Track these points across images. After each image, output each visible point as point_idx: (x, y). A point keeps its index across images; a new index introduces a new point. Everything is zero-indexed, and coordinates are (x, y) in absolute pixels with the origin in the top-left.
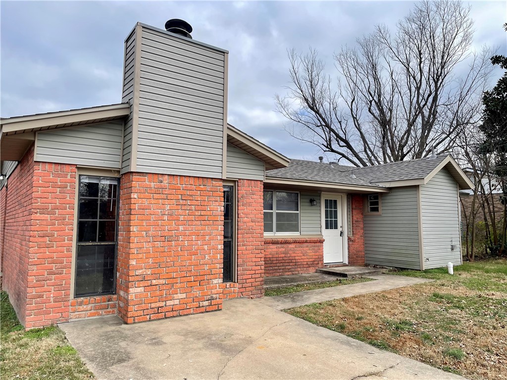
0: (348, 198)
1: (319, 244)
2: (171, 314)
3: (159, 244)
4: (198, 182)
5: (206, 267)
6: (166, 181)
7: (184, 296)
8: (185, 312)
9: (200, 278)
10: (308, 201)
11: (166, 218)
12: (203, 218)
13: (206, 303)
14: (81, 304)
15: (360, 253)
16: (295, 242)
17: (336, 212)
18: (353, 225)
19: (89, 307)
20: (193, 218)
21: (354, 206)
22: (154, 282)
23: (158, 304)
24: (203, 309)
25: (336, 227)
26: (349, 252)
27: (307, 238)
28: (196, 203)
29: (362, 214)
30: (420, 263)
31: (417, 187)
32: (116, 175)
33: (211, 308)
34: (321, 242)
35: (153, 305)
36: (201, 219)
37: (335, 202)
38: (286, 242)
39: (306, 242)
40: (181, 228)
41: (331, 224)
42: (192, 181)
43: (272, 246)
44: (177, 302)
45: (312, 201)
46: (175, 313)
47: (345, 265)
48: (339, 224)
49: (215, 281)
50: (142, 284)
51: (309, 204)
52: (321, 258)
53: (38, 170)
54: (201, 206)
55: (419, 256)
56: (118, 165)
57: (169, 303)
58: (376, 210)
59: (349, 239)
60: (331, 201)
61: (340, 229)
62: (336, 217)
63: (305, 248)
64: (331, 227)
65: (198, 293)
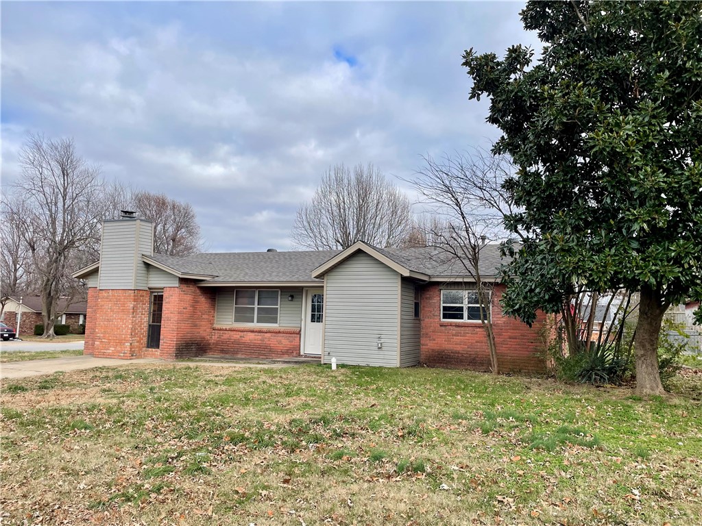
7: (114, 349)
10: (288, 296)
12: (123, 310)
20: (120, 310)
22: (103, 340)
23: (104, 351)
28: (121, 303)
35: (102, 351)
41: (318, 318)
42: (121, 292)
45: (292, 296)
50: (99, 340)
51: (288, 300)
54: (123, 305)
57: (108, 351)
60: (320, 296)
63: (280, 338)
64: (318, 321)
65: (119, 349)
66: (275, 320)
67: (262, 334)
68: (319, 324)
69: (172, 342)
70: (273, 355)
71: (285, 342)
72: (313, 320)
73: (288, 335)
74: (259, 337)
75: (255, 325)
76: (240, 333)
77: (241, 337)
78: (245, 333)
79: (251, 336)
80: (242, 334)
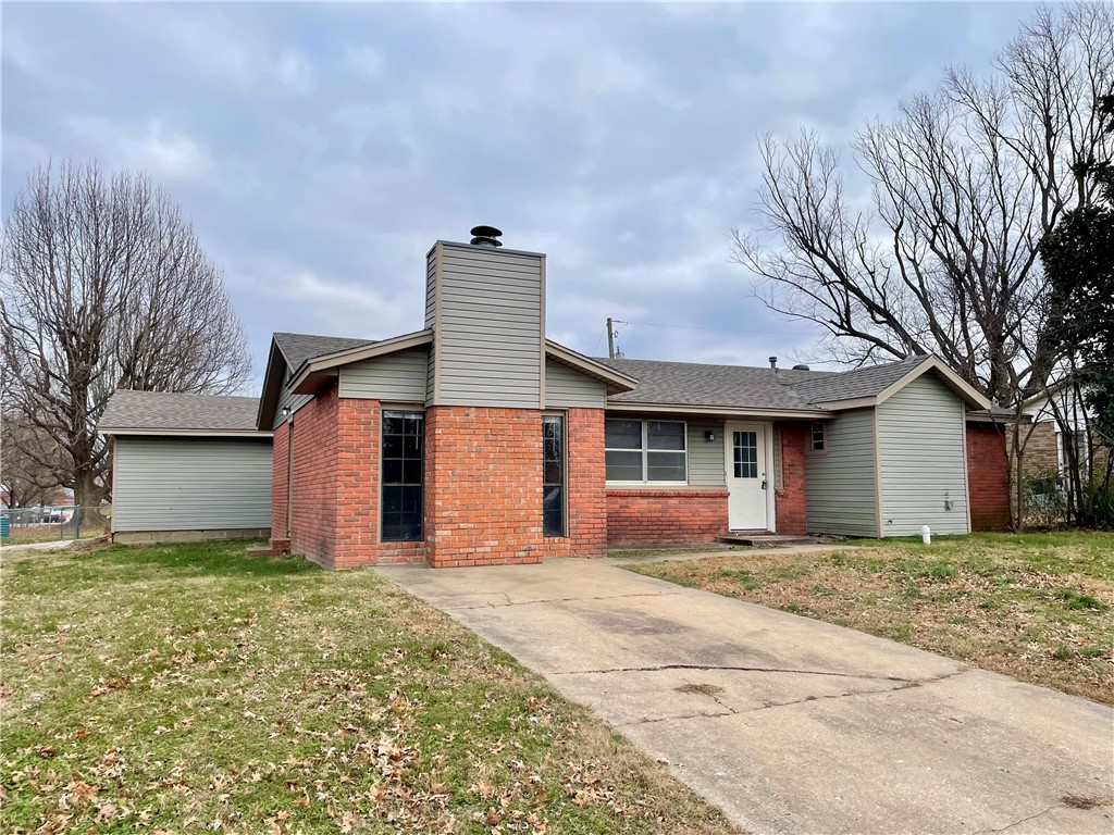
0: (775, 429)
1: (722, 500)
2: (481, 562)
3: (466, 484)
4: (510, 414)
5: (523, 513)
6: (473, 414)
7: (496, 543)
8: (498, 561)
9: (515, 525)
10: (703, 434)
11: (473, 455)
12: (517, 456)
13: (522, 554)
14: (388, 548)
15: (798, 516)
16: (678, 496)
17: (754, 452)
18: (785, 471)
19: (396, 552)
20: (505, 455)
21: (786, 442)
22: (462, 525)
23: (467, 550)
24: (519, 560)
25: (754, 475)
26: (776, 513)
27: (699, 490)
28: (506, 438)
29: (802, 454)
30: (876, 528)
31: (871, 409)
32: (420, 409)
33: (529, 560)
34: (725, 496)
35: (462, 551)
36: (515, 457)
37: (753, 436)
38: (663, 496)
39: (697, 496)
40: (491, 467)
41: (745, 469)
42: (503, 413)
43: (640, 501)
44: (488, 549)
45: (707, 435)
46: (486, 562)
47: (770, 533)
48: (760, 470)
49: (533, 530)
50: (449, 526)
51: (703, 439)
52: (724, 521)
53: (343, 407)
54: (515, 443)
55: (874, 516)
56: (421, 398)
57: (478, 550)
58: (820, 446)
59: (776, 493)
60: (745, 434)
61: (761, 478)
62: (754, 458)
63: (695, 504)
64: (746, 476)
65: (513, 542)
66: (680, 475)
67: (664, 500)
68: (749, 480)
69: (599, 520)
70: (686, 536)
71: (705, 512)
72: (737, 475)
73: (708, 500)
74: (657, 505)
75: (645, 484)
76: (619, 500)
77: (621, 507)
78: (630, 500)
79: (643, 504)
80: (623, 501)
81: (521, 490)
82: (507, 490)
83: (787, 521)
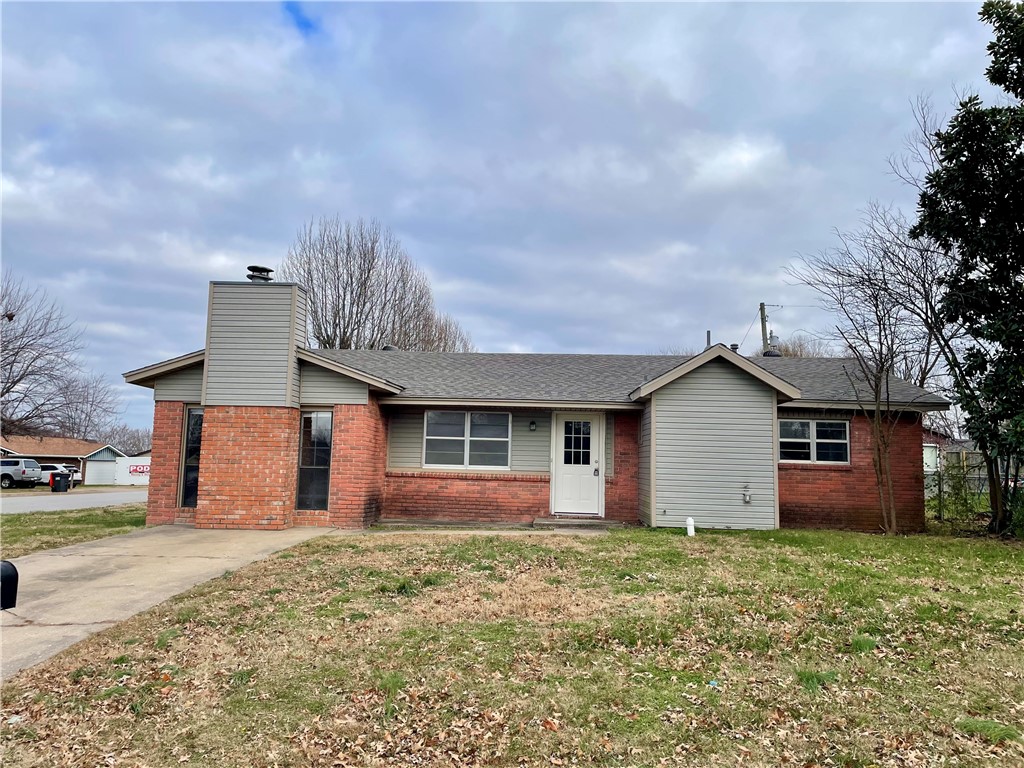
0: (608, 419)
1: (543, 484)
2: (231, 526)
3: (224, 466)
4: (262, 410)
5: (267, 489)
6: (232, 412)
7: (244, 512)
8: (245, 527)
9: (260, 498)
10: (528, 424)
11: (230, 443)
12: (265, 444)
13: (265, 522)
14: (183, 511)
15: (627, 503)
17: (587, 440)
18: (616, 459)
19: (189, 515)
20: (256, 444)
21: (618, 431)
22: (218, 497)
23: (221, 517)
24: (262, 527)
25: (587, 461)
26: (606, 499)
28: (258, 430)
29: (636, 442)
30: (650, 514)
33: (270, 527)
34: (546, 481)
35: (216, 517)
36: (264, 444)
37: (587, 424)
40: (244, 453)
42: (256, 410)
44: (237, 517)
45: (531, 425)
46: (235, 526)
47: (599, 518)
48: (593, 457)
49: (275, 503)
50: (207, 498)
51: (528, 429)
52: (546, 504)
53: (158, 407)
54: (265, 434)
57: (230, 517)
59: (607, 479)
60: (577, 424)
61: (592, 465)
62: (587, 446)
63: (515, 488)
64: (577, 462)
65: (258, 512)
66: (502, 461)
67: (481, 483)
68: (581, 467)
69: (357, 498)
70: (503, 515)
71: (525, 495)
72: (568, 461)
73: (529, 484)
74: (476, 487)
75: (466, 468)
76: (438, 481)
77: (440, 487)
78: (449, 481)
79: (461, 486)
80: (443, 483)
81: (267, 471)
82: (256, 471)
83: (615, 507)
